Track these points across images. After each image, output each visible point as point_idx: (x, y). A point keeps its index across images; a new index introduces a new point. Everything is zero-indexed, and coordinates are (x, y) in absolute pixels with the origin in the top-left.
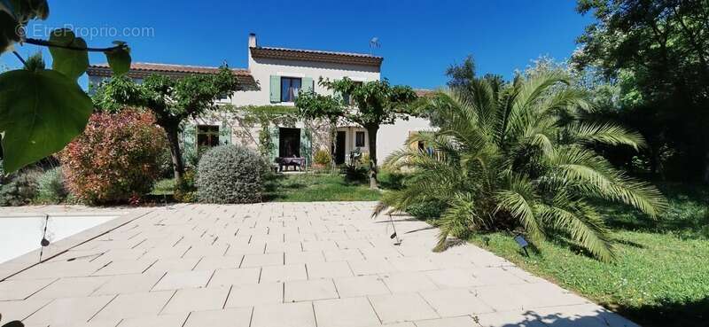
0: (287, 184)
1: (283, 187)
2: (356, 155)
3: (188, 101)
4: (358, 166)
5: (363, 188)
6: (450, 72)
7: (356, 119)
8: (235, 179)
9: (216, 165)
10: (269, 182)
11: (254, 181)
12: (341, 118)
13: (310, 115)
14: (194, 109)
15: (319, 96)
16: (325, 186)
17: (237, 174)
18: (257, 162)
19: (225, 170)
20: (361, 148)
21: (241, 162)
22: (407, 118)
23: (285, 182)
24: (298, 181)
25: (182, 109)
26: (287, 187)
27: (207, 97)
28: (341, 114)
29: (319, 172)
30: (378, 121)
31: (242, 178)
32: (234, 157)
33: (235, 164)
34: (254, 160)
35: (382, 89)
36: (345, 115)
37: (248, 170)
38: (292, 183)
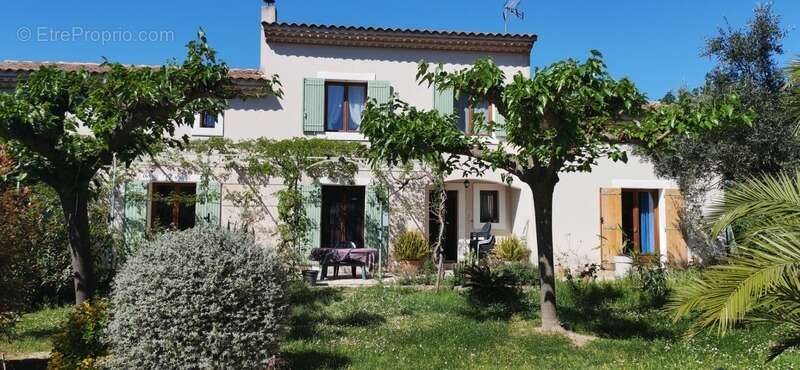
0: (338, 314)
1: (331, 322)
2: (482, 240)
3: (113, 125)
5: (519, 326)
6: (716, 47)
7: (502, 161)
8: (206, 324)
9: (159, 286)
10: (298, 310)
11: (257, 325)
12: (464, 158)
15: (413, 110)
16: (428, 321)
17: (214, 309)
18: (266, 275)
19: (182, 300)
20: (494, 226)
21: (224, 274)
22: (625, 159)
23: (334, 310)
24: (364, 306)
25: (101, 145)
26: (342, 322)
28: (464, 149)
29: (409, 282)
30: (557, 164)
31: (227, 320)
32: (208, 260)
33: (209, 281)
34: (261, 268)
35: (586, 80)
36: (475, 151)
37: (242, 297)
38: (350, 309)
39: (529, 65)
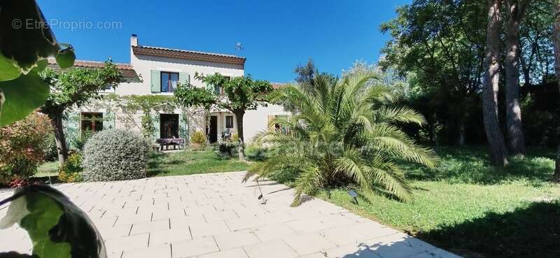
0: (168, 161)
1: (165, 164)
2: (226, 135)
3: (72, 91)
4: (227, 143)
5: (233, 161)
6: (297, 71)
7: (226, 106)
8: (120, 159)
9: (102, 147)
10: (152, 160)
11: (138, 159)
12: (213, 105)
13: (187, 103)
14: (78, 98)
15: (195, 88)
16: (201, 161)
17: (123, 154)
18: (141, 143)
19: (111, 151)
20: (231, 129)
21: (126, 143)
22: (266, 105)
23: (166, 160)
24: (178, 158)
25: (67, 99)
26: (169, 163)
27: (92, 88)
28: (214, 102)
29: (196, 150)
30: (244, 108)
31: (127, 158)
32: (120, 139)
33: (121, 146)
34: (139, 141)
35: (246, 82)
36: (217, 103)
37: (132, 151)
38: (172, 160)
39: (243, 69)
